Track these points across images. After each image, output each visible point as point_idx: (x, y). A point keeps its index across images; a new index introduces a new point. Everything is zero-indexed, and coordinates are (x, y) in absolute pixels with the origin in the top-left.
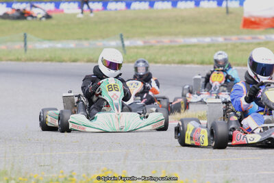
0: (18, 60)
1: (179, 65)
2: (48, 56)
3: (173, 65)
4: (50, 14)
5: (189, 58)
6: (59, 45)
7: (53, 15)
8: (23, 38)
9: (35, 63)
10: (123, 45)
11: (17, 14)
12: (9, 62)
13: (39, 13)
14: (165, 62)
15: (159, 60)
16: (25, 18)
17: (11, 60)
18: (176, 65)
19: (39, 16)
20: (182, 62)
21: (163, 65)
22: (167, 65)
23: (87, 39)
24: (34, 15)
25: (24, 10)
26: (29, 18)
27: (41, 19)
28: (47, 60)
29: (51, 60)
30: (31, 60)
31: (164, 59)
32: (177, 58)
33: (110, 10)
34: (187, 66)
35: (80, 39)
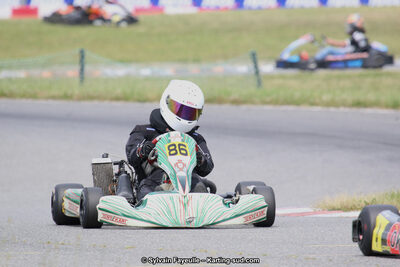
0: (66, 97)
1: (354, 110)
2: (119, 91)
3: (342, 109)
4: (135, 15)
5: (371, 97)
6: (146, 72)
7: (141, 17)
8: (78, 59)
9: (96, 102)
10: (257, 72)
11: (75, 15)
12: (51, 102)
13: (115, 14)
14: (328, 104)
15: (317, 101)
16: (90, 22)
17: (54, 98)
18: (347, 110)
19: (116, 19)
20: (359, 104)
21: (325, 109)
22: (332, 109)
23: (197, 61)
24: (107, 16)
25: (90, 7)
26: (98, 23)
27: (118, 23)
28: (117, 99)
29: (124, 98)
30: (91, 98)
31: (326, 97)
32: (349, 97)
33: (250, 8)
34: (369, 111)
35: (184, 61)
